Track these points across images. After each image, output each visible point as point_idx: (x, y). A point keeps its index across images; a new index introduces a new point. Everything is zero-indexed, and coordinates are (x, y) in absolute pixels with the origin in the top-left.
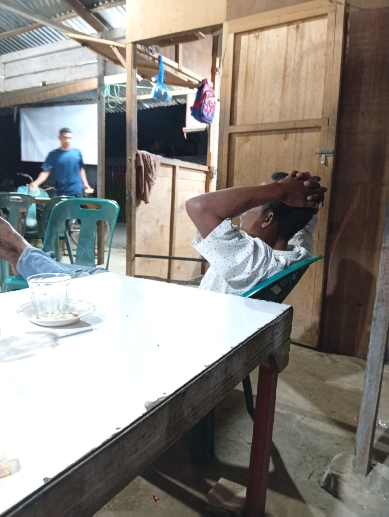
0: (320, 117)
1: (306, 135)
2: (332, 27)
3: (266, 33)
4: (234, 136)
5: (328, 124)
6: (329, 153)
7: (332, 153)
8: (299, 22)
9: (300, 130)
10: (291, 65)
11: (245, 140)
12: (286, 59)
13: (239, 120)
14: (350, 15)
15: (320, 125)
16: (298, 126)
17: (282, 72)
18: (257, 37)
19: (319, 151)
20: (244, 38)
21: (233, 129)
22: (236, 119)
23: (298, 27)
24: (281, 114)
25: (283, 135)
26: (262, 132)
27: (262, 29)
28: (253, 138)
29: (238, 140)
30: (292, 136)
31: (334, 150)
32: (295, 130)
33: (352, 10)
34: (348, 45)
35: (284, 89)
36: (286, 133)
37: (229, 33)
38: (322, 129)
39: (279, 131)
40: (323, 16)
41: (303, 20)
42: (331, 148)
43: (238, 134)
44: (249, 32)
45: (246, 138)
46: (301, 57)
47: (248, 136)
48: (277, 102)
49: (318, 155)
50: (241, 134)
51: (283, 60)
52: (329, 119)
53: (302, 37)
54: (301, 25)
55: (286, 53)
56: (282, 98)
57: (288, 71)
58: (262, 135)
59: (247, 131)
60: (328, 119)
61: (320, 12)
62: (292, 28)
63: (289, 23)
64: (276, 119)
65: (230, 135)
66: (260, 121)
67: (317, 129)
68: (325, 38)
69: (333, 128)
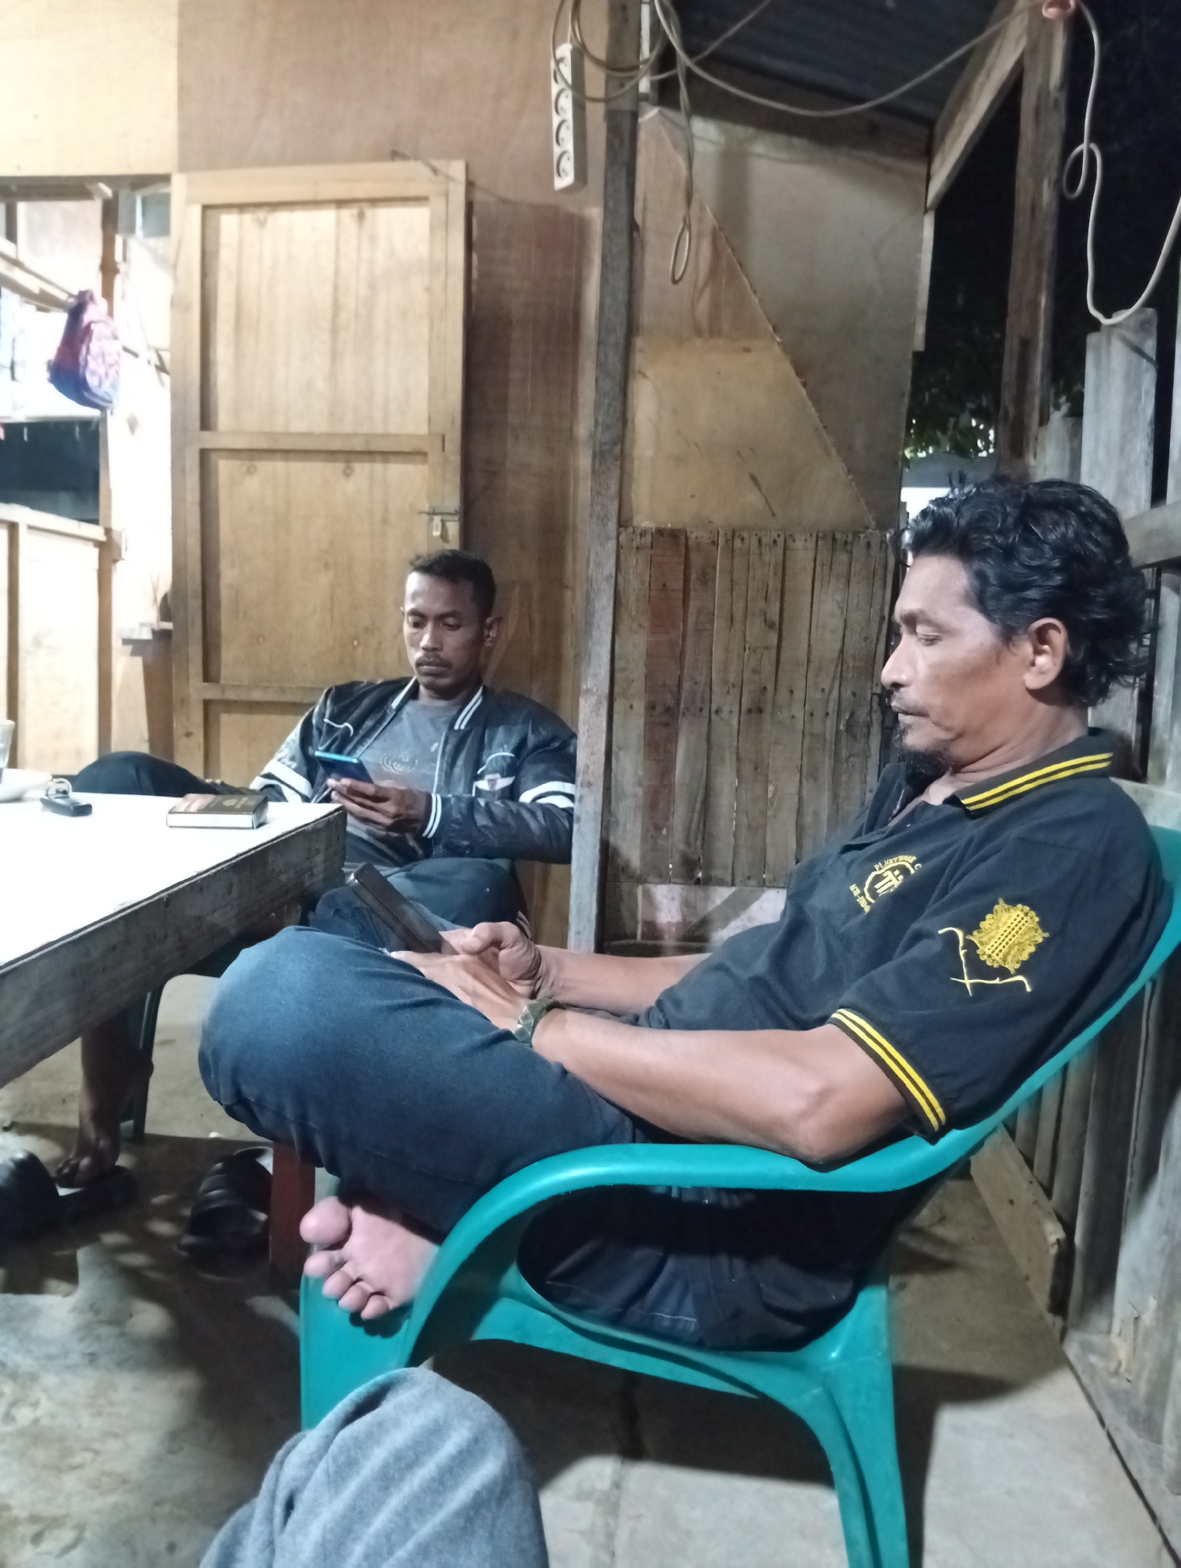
0: (423, 430)
1: (396, 471)
2: (439, 226)
3: (283, 217)
4: (213, 456)
5: (443, 450)
6: (450, 514)
7: (456, 514)
8: (365, 205)
9: (379, 457)
10: (349, 302)
11: (244, 469)
12: (336, 287)
13: (224, 418)
14: (476, 208)
15: (426, 449)
16: (374, 447)
17: (329, 315)
18: (262, 224)
19: (426, 507)
20: (228, 222)
21: (209, 440)
22: (216, 415)
23: (361, 216)
24: (332, 414)
25: (340, 466)
26: (287, 454)
27: (275, 206)
28: (265, 466)
29: (224, 468)
30: (362, 469)
31: (460, 508)
32: (369, 455)
33: (479, 197)
34: (475, 274)
35: (335, 355)
36: (348, 461)
37: (189, 201)
38: (430, 457)
39: (331, 455)
40: (420, 200)
41: (375, 202)
42: (453, 502)
43: (224, 454)
44: (241, 207)
45: (247, 463)
46: (372, 287)
47: (251, 459)
48: (320, 384)
49: (426, 517)
50: (234, 453)
51: (328, 289)
52: (443, 437)
53: (373, 240)
54: (369, 212)
55: (337, 272)
56: (332, 377)
57: (345, 316)
58: (287, 460)
59: (251, 447)
60: (441, 438)
61: (413, 190)
62: (348, 214)
63: (340, 203)
64: (320, 425)
65: (204, 454)
66: (279, 426)
67: (419, 458)
68: (424, 250)
69: (455, 459)
